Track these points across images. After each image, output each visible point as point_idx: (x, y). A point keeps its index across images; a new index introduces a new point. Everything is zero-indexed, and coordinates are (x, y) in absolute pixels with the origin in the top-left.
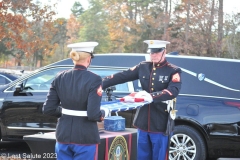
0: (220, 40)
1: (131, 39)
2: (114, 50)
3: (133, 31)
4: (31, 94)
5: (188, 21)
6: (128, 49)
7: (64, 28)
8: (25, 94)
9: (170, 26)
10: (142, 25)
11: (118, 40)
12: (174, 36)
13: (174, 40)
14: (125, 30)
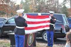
0: (58, 9)
1: (36, 9)
2: (31, 12)
3: (36, 8)
4: (10, 23)
5: (50, 5)
6: (35, 12)
7: (19, 7)
8: (8, 24)
9: (45, 6)
10: (38, 6)
11: (32, 10)
12: (47, 8)
13: (46, 10)
14: (34, 7)
